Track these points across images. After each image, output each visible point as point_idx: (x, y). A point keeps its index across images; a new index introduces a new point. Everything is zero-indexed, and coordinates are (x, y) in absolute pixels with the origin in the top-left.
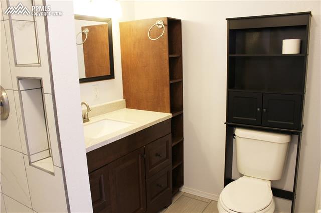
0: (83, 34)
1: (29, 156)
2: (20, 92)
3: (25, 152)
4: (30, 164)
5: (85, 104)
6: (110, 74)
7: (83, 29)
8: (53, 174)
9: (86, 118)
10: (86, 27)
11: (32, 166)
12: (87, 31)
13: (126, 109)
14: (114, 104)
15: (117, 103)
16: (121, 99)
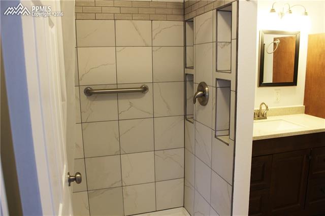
0: (275, 44)
1: (216, 131)
2: (216, 88)
3: (214, 128)
4: (216, 136)
5: (264, 104)
6: (292, 81)
7: (275, 39)
8: (228, 145)
9: (265, 116)
10: (277, 38)
11: (217, 138)
12: (278, 42)
13: (304, 114)
14: (293, 108)
15: (295, 107)
16: (301, 105)
